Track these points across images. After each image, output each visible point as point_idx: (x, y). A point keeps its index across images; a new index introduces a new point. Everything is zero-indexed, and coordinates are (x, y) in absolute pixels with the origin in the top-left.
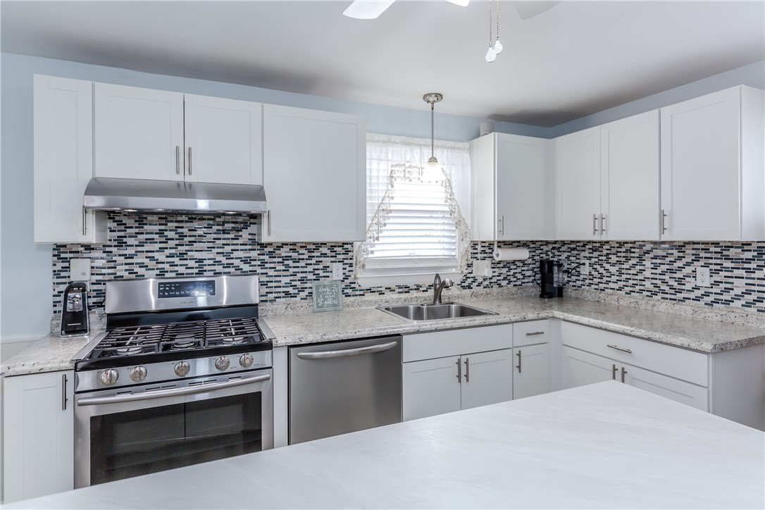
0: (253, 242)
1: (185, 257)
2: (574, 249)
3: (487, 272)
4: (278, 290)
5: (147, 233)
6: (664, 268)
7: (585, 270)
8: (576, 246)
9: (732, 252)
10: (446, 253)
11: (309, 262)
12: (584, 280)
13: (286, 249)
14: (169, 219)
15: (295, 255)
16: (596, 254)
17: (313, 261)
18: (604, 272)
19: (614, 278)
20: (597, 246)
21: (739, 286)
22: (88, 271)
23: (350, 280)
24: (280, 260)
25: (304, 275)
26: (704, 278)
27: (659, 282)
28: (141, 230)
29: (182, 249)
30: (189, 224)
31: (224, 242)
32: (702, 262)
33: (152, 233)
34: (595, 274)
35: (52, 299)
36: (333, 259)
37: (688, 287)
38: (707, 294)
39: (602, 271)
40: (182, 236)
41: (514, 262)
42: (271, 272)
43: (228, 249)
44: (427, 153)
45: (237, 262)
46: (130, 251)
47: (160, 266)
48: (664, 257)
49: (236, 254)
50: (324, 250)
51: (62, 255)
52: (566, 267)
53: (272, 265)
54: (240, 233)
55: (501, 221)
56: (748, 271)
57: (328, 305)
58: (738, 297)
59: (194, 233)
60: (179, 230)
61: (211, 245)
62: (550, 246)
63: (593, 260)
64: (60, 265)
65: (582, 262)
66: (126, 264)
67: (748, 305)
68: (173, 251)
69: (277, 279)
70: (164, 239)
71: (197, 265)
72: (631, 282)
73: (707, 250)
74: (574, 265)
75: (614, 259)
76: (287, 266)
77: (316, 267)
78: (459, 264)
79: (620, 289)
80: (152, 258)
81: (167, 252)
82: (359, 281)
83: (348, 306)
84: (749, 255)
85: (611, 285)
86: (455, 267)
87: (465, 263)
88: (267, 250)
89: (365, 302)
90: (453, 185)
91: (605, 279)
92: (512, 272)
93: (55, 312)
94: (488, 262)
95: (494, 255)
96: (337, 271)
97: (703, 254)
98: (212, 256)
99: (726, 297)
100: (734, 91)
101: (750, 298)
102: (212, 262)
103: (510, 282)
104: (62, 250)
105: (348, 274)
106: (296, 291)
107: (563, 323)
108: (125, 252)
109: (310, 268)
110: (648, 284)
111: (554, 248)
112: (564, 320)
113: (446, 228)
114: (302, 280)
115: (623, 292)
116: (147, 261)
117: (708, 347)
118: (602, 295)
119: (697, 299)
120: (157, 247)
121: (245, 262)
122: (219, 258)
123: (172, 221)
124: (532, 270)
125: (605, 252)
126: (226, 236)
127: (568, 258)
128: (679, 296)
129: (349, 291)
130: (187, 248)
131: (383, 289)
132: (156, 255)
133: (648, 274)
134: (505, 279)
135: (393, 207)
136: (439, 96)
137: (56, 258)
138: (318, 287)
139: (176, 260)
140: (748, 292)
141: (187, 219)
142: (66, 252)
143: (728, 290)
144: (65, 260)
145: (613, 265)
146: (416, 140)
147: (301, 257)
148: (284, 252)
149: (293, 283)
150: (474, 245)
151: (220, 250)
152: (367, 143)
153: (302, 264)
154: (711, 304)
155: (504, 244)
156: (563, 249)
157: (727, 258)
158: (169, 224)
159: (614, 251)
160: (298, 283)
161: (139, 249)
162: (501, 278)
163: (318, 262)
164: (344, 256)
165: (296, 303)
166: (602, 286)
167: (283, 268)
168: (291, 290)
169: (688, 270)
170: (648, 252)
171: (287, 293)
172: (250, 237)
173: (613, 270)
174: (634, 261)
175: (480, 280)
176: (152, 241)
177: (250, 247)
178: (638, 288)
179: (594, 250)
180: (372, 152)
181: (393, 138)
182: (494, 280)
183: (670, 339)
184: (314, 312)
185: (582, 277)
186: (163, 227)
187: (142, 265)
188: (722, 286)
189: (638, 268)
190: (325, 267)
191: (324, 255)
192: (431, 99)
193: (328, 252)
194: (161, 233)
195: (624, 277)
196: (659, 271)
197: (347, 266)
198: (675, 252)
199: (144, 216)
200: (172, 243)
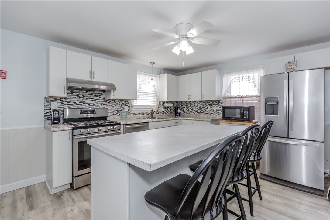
0: (104, 99)
1: (85, 103)
2: (182, 104)
3: (163, 110)
4: (111, 113)
5: (74, 95)
6: (202, 107)
7: (185, 109)
8: (183, 103)
9: (214, 103)
10: (153, 104)
11: (119, 105)
12: (185, 111)
13: (113, 101)
14: (80, 91)
15: (115, 103)
16: (188, 105)
17: (120, 105)
18: (190, 109)
19: (192, 110)
20: (188, 103)
21: (215, 110)
22: (57, 106)
23: (130, 111)
24: (111, 105)
25: (118, 109)
26: (209, 109)
27: (201, 110)
28: (72, 94)
29: (84, 100)
30: (86, 93)
31: (96, 99)
32: (209, 105)
33: (75, 95)
34: (187, 110)
35: (44, 115)
36: (125, 105)
37: (206, 111)
38: (210, 112)
39: (189, 109)
40: (84, 97)
41: (169, 107)
42: (109, 108)
43: (97, 101)
44: (150, 78)
45: (99, 105)
46: (68, 100)
47: (78, 105)
48: (202, 105)
49: (99, 103)
50: (123, 102)
51: (47, 101)
52: (181, 108)
53: (109, 106)
54: (100, 97)
55: (168, 96)
56: (217, 107)
57: (124, 118)
58: (215, 112)
59: (88, 96)
60: (83, 95)
61: (92, 99)
62: (177, 103)
63: (187, 106)
64: (46, 104)
65: (184, 107)
66: (67, 104)
67: (217, 113)
68: (81, 101)
69: (111, 110)
70: (79, 97)
71: (88, 105)
72: (195, 111)
73: (210, 103)
74: (182, 108)
75: (192, 106)
76: (113, 106)
77: (121, 107)
78: (156, 107)
79: (193, 113)
80: (75, 103)
81: (80, 101)
82: (132, 111)
83: (129, 118)
84: (217, 103)
85: (191, 112)
86: (155, 108)
87: (158, 107)
88: (108, 102)
89: (134, 117)
90: (156, 87)
91: (190, 111)
92: (168, 110)
93: (45, 119)
94: (163, 107)
95: (165, 105)
96: (126, 108)
97: (209, 104)
98: (92, 103)
99: (213, 112)
100: (214, 70)
101: (217, 112)
102: (92, 105)
103: (168, 112)
104: (47, 99)
105: (129, 109)
106: (116, 114)
107: (182, 120)
108: (67, 101)
109: (119, 107)
110: (199, 111)
111: (178, 104)
112: (183, 119)
113: (153, 97)
114: (117, 111)
115: (194, 113)
116: (73, 104)
117: (210, 120)
118: (189, 114)
119: (208, 113)
120: (77, 99)
121: (102, 105)
122: (95, 103)
123: (81, 92)
124: (173, 109)
125: (190, 104)
126: (97, 97)
127: (181, 106)
128: (205, 113)
129: (129, 114)
130: (85, 100)
131: (138, 114)
132: (76, 102)
133: (199, 109)
134: (167, 111)
135: (141, 91)
136: (154, 63)
137: (45, 102)
138: (121, 113)
139: (82, 104)
140: (217, 111)
141: (85, 92)
142: (49, 100)
143: (213, 111)
144: (48, 102)
145: (192, 107)
146: (147, 74)
147: (117, 104)
148: (112, 102)
149: (115, 111)
150: (160, 102)
151: (95, 101)
152: (138, 74)
153: (117, 106)
154: (210, 114)
155: (167, 102)
156: (180, 104)
157: (213, 104)
158: (80, 93)
159: (192, 104)
160: (116, 111)
161: (71, 100)
162: (166, 111)
163: (121, 106)
164: (128, 104)
165: (116, 117)
166: (189, 112)
167: (112, 107)
168: (114, 113)
169: (206, 107)
170: (199, 104)
171: (113, 114)
172: (103, 98)
173: (192, 108)
174: (196, 106)
175: (161, 112)
176: (75, 98)
177: (103, 101)
178: (197, 112)
179: (187, 104)
180: (138, 76)
181: (141, 73)
182: (164, 112)
183: (204, 120)
184: (121, 119)
185: (184, 111)
186: (78, 94)
187: (72, 105)
188: (212, 110)
189: (197, 107)
190: (123, 107)
191: (123, 104)
192: (152, 64)
193: (124, 103)
194: (78, 95)
195: (194, 110)
196: (201, 108)
197: (129, 107)
198: (204, 103)
199: (73, 90)
200: (81, 99)
